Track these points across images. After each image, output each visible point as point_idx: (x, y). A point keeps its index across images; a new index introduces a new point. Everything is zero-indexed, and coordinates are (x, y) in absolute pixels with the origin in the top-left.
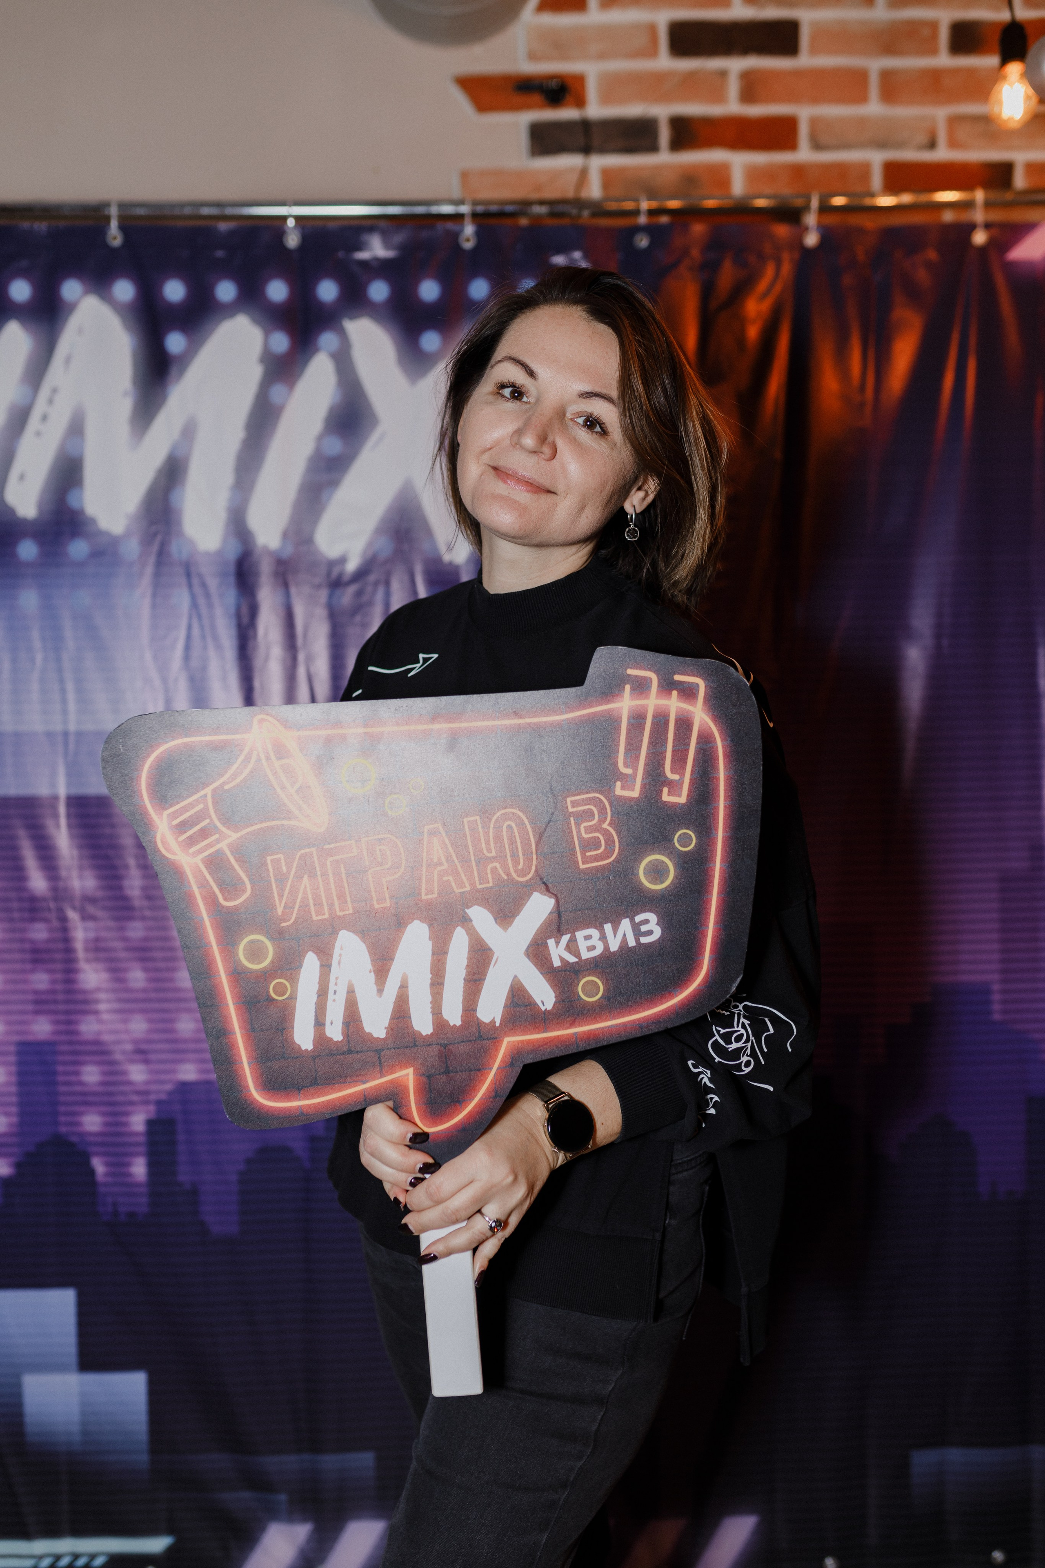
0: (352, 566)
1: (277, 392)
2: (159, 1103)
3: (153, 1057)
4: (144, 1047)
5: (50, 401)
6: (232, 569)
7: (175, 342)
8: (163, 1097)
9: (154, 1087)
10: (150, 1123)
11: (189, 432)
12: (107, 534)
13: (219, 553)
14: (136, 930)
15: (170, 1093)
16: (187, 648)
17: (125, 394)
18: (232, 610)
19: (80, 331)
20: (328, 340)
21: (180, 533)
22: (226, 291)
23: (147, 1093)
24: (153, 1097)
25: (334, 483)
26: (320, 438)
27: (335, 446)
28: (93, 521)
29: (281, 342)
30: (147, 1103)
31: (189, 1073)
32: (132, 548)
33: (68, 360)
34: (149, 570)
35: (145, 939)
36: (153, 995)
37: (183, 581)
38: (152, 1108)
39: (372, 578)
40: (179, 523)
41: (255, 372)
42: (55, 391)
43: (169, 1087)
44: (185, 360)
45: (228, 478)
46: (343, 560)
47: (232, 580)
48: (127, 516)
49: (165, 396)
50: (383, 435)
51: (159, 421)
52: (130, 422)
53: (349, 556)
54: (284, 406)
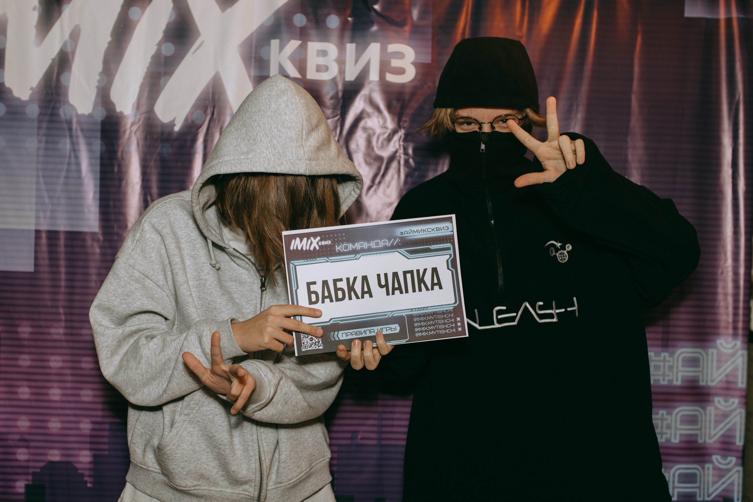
0: (177, 128)
1: (134, 12)
2: (34, 474)
3: (32, 444)
4: (27, 437)
6: (99, 127)
8: (38, 470)
9: (31, 464)
10: (27, 487)
11: (75, 35)
12: (19, 99)
13: (90, 116)
14: (25, 361)
15: (42, 468)
16: (66, 177)
17: (35, 9)
18: (98, 154)
21: (66, 102)
23: (28, 467)
24: (31, 471)
25: (168, 74)
26: (160, 44)
27: (169, 49)
28: (10, 91)
30: (28, 474)
31: (55, 456)
32: (34, 110)
34: (44, 125)
35: (30, 367)
36: (33, 404)
37: (67, 133)
38: (30, 477)
40: (66, 95)
43: (42, 464)
45: (100, 67)
46: (172, 124)
47: (99, 134)
48: (32, 89)
49: (60, 13)
50: (202, 43)
51: (56, 28)
52: (37, 27)
53: (176, 122)
54: (138, 21)
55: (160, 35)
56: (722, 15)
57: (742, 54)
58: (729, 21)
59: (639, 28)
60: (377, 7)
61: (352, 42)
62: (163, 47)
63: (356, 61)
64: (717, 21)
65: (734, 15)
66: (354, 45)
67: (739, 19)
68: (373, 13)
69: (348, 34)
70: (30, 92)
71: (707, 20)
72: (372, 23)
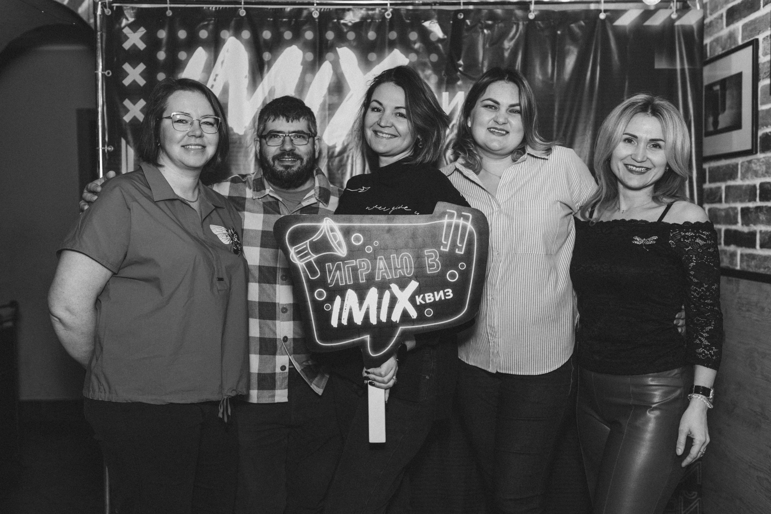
0: (338, 150)
1: (308, 76)
5: (215, 80)
7: (267, 56)
11: (271, 93)
12: (238, 134)
17: (246, 77)
19: (227, 51)
20: (330, 56)
22: (288, 35)
25: (331, 115)
26: (325, 97)
27: (331, 99)
29: (310, 56)
32: (247, 141)
33: (222, 62)
39: (345, 155)
41: (300, 68)
42: (217, 75)
44: (270, 64)
46: (334, 147)
48: (245, 127)
49: (262, 78)
50: (352, 95)
51: (260, 88)
52: (247, 88)
53: (337, 145)
54: (311, 83)
55: (325, 91)
56: (678, 67)
57: (692, 91)
58: (683, 70)
59: (627, 77)
60: (460, 69)
61: (446, 91)
62: (327, 98)
63: (449, 103)
64: (675, 70)
65: (686, 67)
66: (447, 93)
67: (689, 69)
68: (459, 73)
69: (444, 86)
70: (244, 130)
71: (669, 70)
72: (458, 79)
